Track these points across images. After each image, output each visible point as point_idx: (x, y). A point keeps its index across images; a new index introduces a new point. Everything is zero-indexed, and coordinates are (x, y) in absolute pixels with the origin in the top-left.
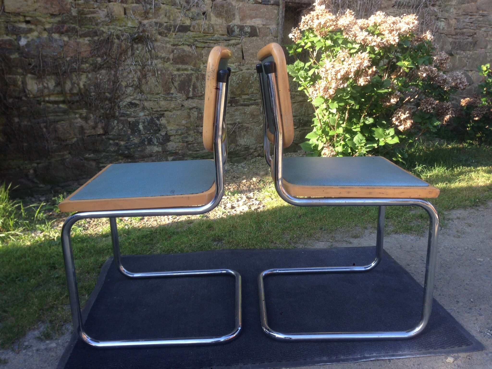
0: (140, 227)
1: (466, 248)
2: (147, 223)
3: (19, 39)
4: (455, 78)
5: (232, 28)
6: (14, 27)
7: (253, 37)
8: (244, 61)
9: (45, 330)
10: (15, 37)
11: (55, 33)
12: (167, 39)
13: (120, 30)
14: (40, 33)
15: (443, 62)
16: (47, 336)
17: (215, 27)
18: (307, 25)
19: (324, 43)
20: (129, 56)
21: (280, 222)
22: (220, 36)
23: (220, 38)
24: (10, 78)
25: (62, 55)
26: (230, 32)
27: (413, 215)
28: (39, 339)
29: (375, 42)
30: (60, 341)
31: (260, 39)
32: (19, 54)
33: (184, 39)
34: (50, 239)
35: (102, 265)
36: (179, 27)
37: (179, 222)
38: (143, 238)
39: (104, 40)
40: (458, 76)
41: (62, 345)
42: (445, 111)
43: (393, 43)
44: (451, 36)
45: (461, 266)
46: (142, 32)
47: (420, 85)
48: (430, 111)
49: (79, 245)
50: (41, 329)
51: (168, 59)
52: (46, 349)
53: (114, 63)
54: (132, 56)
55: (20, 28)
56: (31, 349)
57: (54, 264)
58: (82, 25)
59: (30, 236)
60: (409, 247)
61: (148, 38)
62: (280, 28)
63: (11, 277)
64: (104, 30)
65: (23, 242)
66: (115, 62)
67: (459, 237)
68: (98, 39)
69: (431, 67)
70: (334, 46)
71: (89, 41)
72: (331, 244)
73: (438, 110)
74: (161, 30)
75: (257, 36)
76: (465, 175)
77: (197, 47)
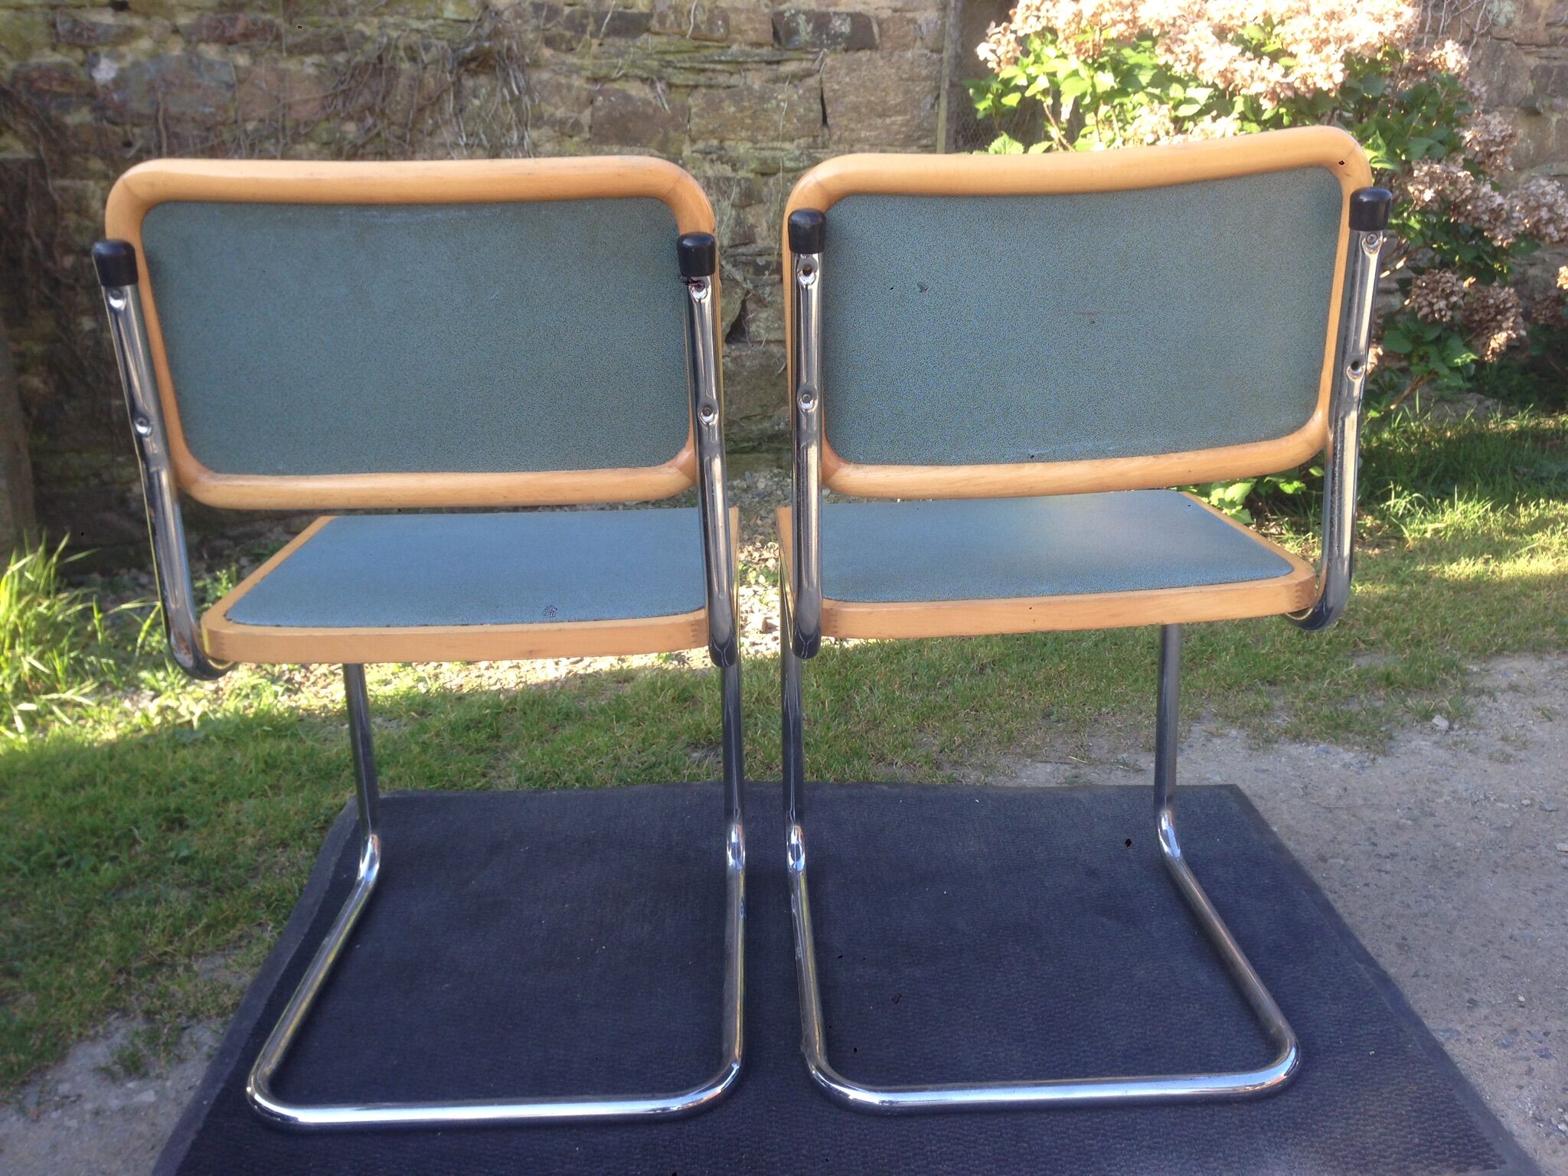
0: (465, 690)
1: (1525, 802)
2: (487, 674)
3: (91, 63)
4: (1532, 203)
5: (788, 23)
6: (75, 22)
7: (859, 49)
8: (826, 131)
9: (125, 1043)
10: (79, 54)
11: (207, 42)
12: (571, 59)
13: (418, 31)
14: (160, 42)
15: (1493, 149)
16: (133, 1067)
17: (734, 19)
18: (1038, 18)
19: (1089, 82)
20: (447, 117)
21: (914, 688)
22: (748, 49)
23: (748, 55)
24: (64, 189)
25: (232, 113)
26: (781, 34)
27: (1363, 674)
28: (107, 1074)
29: (1263, 79)
30: (169, 1083)
31: (882, 58)
32: (94, 110)
33: (629, 58)
34: (179, 721)
35: (328, 822)
36: (612, 19)
37: (589, 675)
38: (468, 728)
39: (367, 64)
40: (1544, 194)
41: (175, 1100)
42: (1494, 319)
43: (1325, 85)
44: (1533, 49)
45: (1499, 870)
46: (489, 38)
47: (1411, 228)
48: (1442, 317)
49: (266, 747)
50: (118, 1039)
51: (577, 126)
52: (123, 1110)
53: (399, 138)
54: (456, 115)
55: (93, 27)
56: (78, 1109)
57: (179, 810)
58: (297, 14)
59: (117, 710)
60: (1333, 791)
61: (510, 58)
62: (951, 19)
63: (42, 853)
64: (367, 31)
65: (94, 729)
66: (402, 138)
67: (1507, 759)
68: (348, 62)
69: (1453, 169)
70: (1122, 92)
71: (318, 66)
72: (1074, 772)
73: (1471, 315)
74: (554, 29)
75: (871, 46)
76: (1553, 533)
77: (670, 86)
